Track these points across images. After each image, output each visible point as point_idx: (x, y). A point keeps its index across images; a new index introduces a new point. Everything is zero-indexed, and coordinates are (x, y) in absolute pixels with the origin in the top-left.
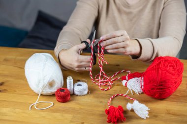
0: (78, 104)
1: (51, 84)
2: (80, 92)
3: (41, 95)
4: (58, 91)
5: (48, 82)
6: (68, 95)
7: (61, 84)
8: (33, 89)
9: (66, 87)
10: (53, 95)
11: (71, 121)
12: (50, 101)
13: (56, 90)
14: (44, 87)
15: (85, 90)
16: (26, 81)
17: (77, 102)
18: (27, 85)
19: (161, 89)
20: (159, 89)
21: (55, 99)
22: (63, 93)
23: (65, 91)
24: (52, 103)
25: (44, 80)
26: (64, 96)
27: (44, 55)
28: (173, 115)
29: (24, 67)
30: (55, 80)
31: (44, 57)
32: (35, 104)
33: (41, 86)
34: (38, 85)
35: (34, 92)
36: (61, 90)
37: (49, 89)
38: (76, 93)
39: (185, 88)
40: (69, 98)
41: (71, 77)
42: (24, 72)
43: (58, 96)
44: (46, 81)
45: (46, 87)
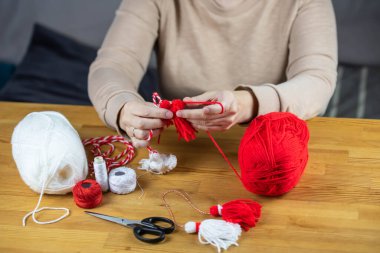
0: (119, 210)
1: (64, 174)
2: (122, 186)
3: (45, 195)
4: (77, 186)
5: (58, 170)
6: (98, 193)
7: (84, 172)
8: (28, 183)
9: (94, 178)
10: (69, 194)
11: (105, 246)
12: (63, 206)
13: (74, 185)
14: (50, 180)
15: (131, 183)
16: (15, 167)
17: (115, 206)
18: (17, 175)
19: (279, 175)
20: (275, 176)
21: (72, 201)
22: (87, 191)
23: (92, 186)
24: (67, 210)
25: (49, 165)
26: (90, 195)
27: (50, 116)
28: (301, 226)
29: (10, 139)
30: (72, 165)
31: (49, 119)
32: (33, 212)
33: (44, 177)
34: (37, 177)
35: (32, 190)
36: (82, 184)
37: (61, 182)
38: (114, 188)
39: (324, 173)
40: (99, 199)
41: (101, 158)
42: (10, 149)
43: (78, 196)
44: (54, 169)
45: (53, 179)
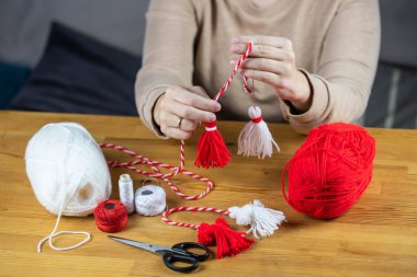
0: (146, 234)
1: (84, 193)
2: (149, 207)
3: (63, 217)
4: (99, 207)
5: (78, 189)
6: (122, 216)
7: (107, 191)
8: (44, 204)
9: (118, 198)
10: (90, 216)
12: (82, 230)
13: (95, 206)
14: (69, 199)
15: (160, 203)
16: (29, 185)
17: (142, 230)
18: (32, 194)
19: (328, 197)
20: (323, 197)
21: (93, 224)
22: (110, 213)
23: (116, 207)
24: (87, 234)
25: (68, 183)
26: (114, 217)
28: (354, 253)
29: (24, 153)
30: (94, 183)
31: (68, 132)
32: (50, 237)
33: (61, 197)
34: (54, 197)
35: (48, 212)
36: (105, 205)
37: (81, 203)
38: (140, 209)
39: (379, 192)
40: (124, 222)
41: (128, 176)
42: (23, 165)
43: (101, 219)
44: (73, 187)
45: (72, 199)
